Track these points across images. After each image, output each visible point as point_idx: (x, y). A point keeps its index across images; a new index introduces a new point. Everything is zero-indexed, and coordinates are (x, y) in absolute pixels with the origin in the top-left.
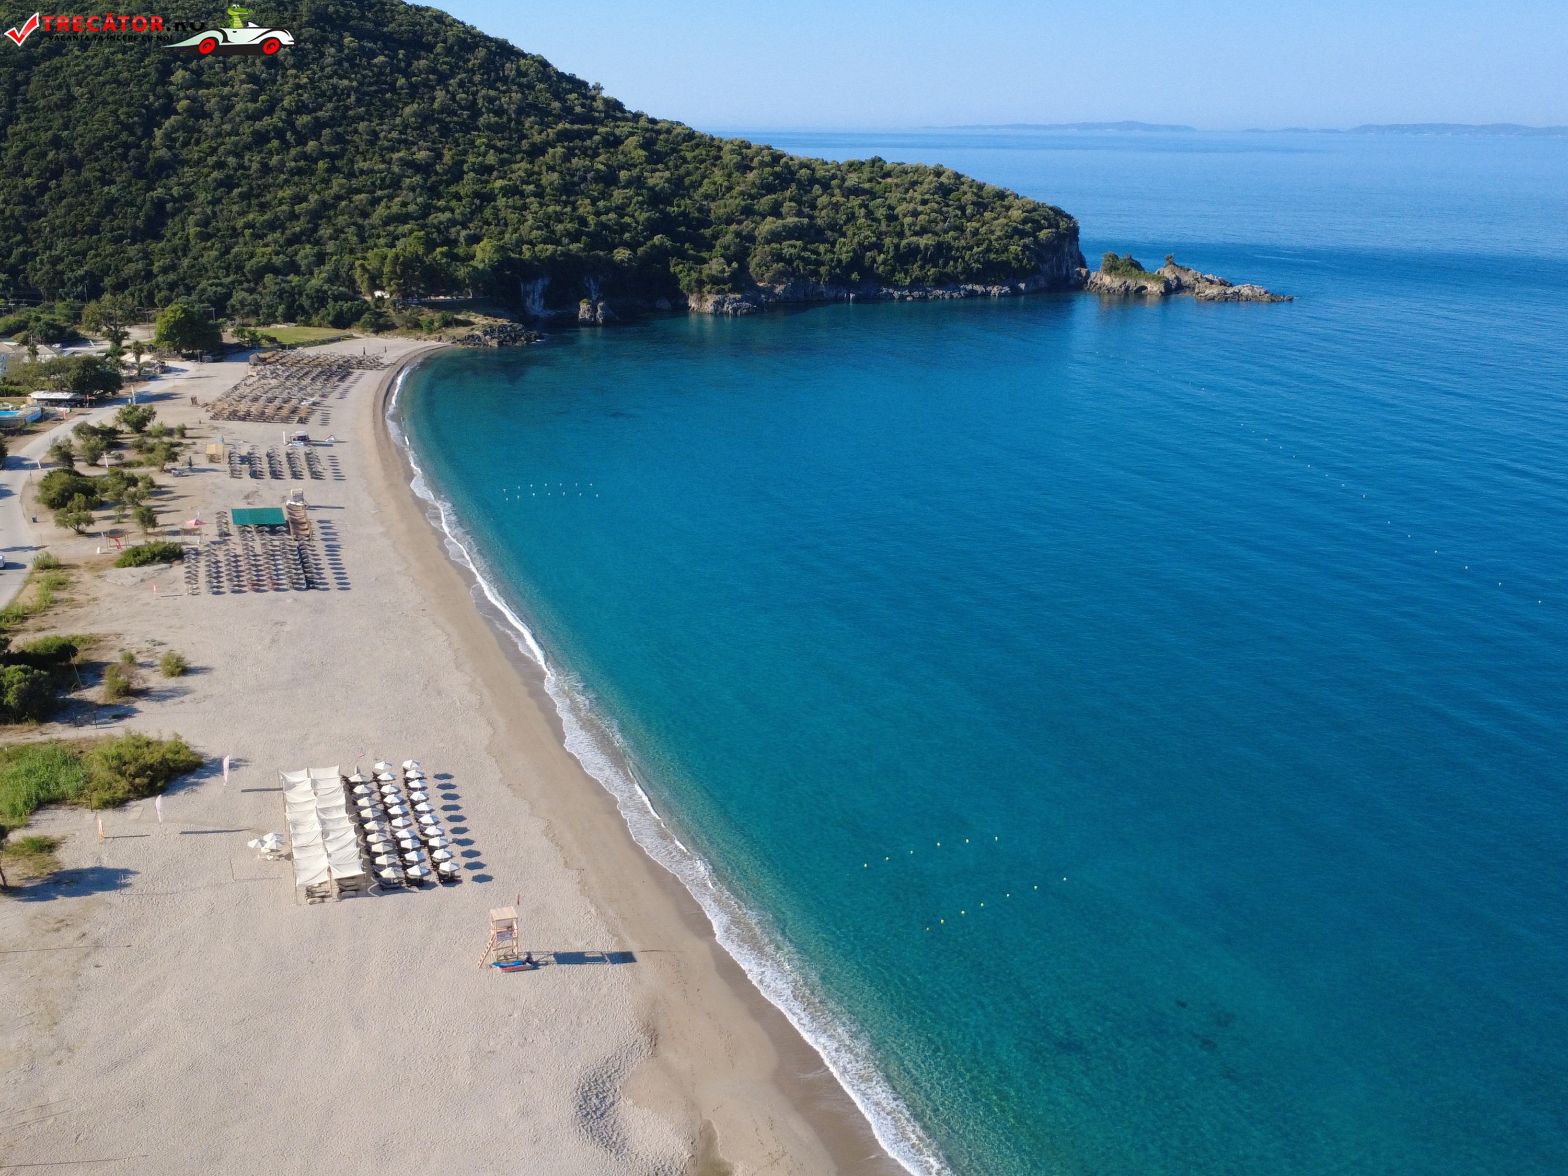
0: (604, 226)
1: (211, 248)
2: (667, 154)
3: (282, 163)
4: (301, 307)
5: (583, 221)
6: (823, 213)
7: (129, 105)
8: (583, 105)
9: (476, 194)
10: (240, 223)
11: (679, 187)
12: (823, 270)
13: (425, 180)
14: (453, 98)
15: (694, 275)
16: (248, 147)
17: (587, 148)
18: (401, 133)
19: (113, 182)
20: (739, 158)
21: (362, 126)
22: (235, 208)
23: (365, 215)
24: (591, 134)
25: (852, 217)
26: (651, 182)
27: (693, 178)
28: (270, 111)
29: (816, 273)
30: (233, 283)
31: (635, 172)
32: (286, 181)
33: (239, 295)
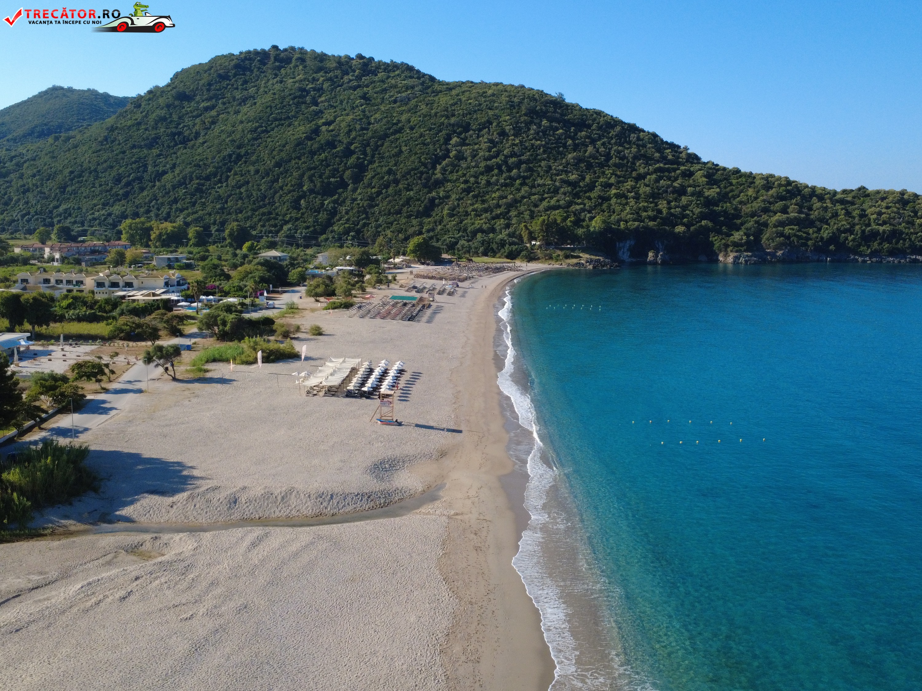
0: (672, 215)
1: (453, 221)
2: (721, 181)
3: (498, 181)
4: (492, 249)
5: (660, 212)
6: (816, 213)
7: (427, 154)
8: (673, 156)
9: (600, 197)
10: (470, 209)
11: (724, 197)
12: (810, 243)
13: (573, 190)
14: (597, 151)
15: (723, 241)
16: (482, 174)
17: (671, 177)
18: (564, 167)
19: (412, 190)
20: (765, 182)
21: (543, 163)
22: (469, 202)
23: (536, 206)
24: (675, 170)
25: (835, 215)
26: (707, 194)
27: (734, 193)
28: (496, 157)
29: (805, 245)
30: (460, 237)
31: (698, 189)
32: (498, 189)
33: (462, 242)
